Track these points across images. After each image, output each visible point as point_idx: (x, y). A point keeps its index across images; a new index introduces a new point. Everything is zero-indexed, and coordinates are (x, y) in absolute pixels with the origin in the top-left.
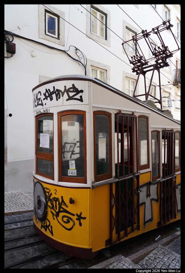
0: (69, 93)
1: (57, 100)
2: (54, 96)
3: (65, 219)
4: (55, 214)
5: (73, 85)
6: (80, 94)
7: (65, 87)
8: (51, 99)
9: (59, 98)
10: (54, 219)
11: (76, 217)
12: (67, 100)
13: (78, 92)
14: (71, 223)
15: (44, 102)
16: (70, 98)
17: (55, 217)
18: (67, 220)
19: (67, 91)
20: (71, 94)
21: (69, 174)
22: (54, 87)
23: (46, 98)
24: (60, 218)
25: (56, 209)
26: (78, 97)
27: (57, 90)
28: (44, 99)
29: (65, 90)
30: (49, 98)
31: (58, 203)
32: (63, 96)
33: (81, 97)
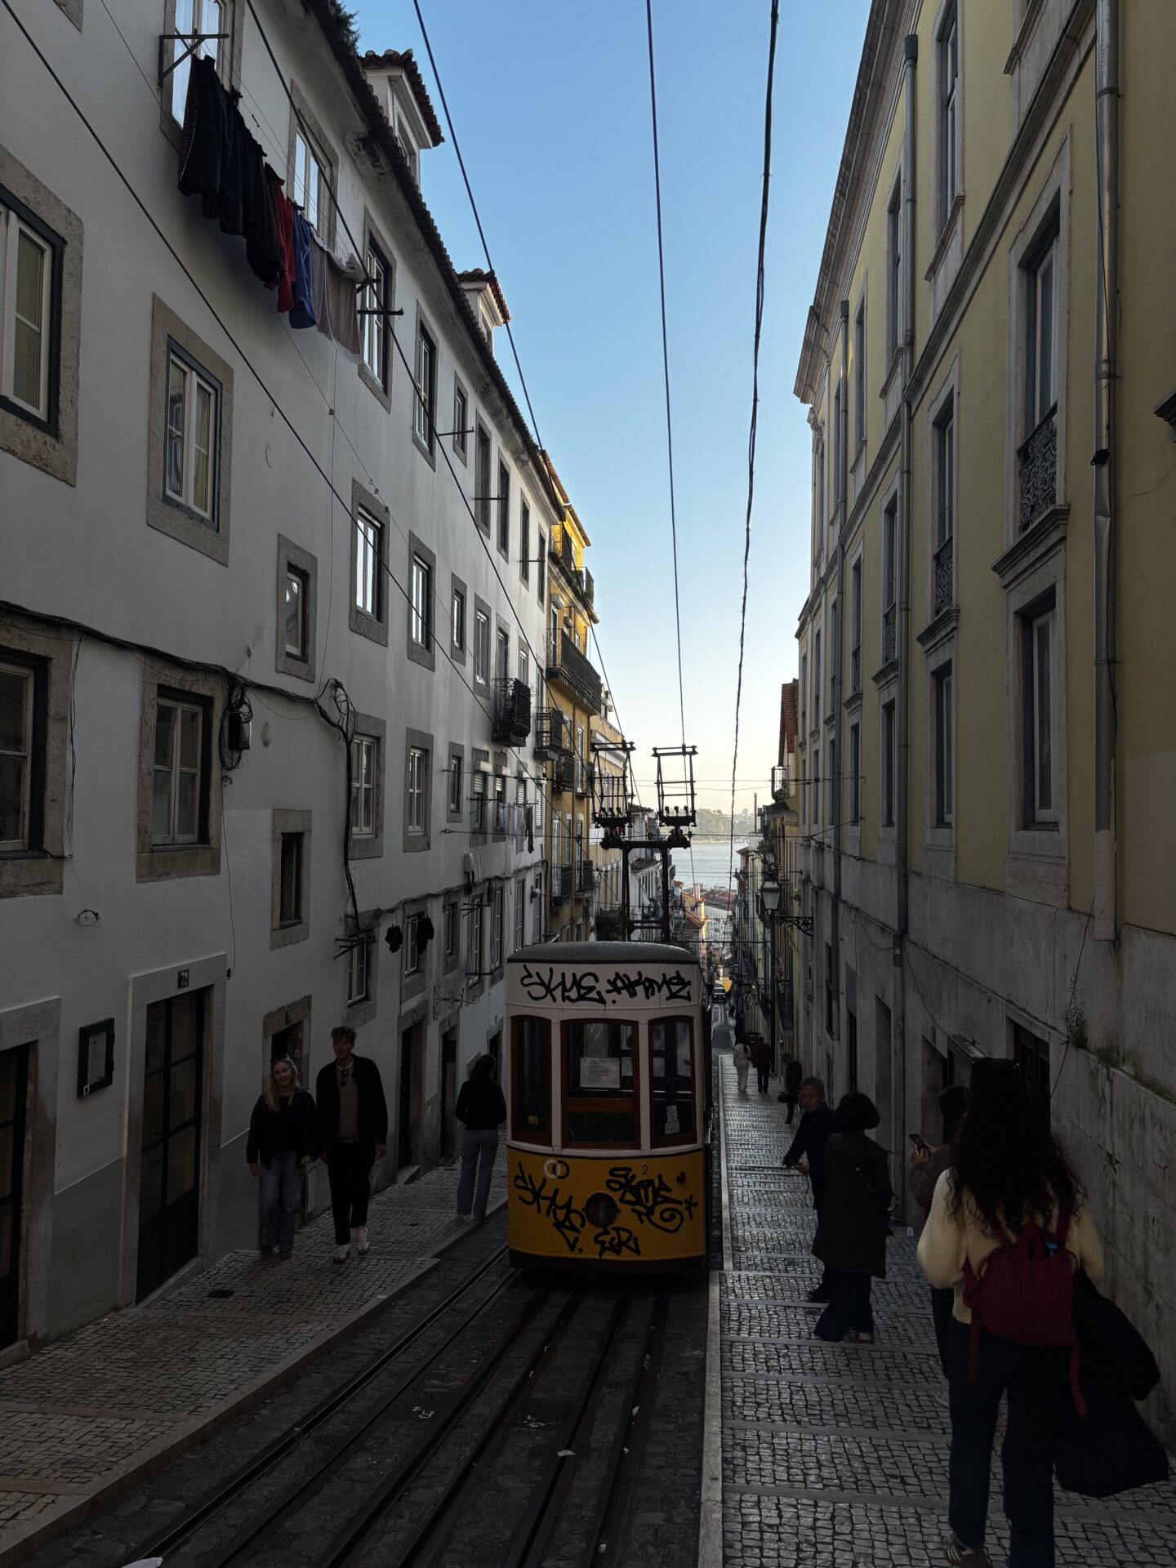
0: (672, 987)
1: (648, 997)
2: (640, 989)
3: (667, 1215)
4: (645, 1211)
5: (678, 972)
6: (687, 988)
7: (664, 975)
8: (633, 994)
9: (653, 994)
10: (642, 1222)
11: (685, 1205)
12: (668, 999)
13: (685, 984)
14: (678, 1218)
15: (608, 998)
16: (673, 996)
17: (644, 1218)
18: (671, 1215)
19: (667, 982)
20: (675, 988)
21: (667, 1132)
22: (640, 974)
23: (618, 990)
24: (656, 1218)
25: (647, 1201)
26: (684, 993)
27: (647, 979)
28: (608, 992)
29: (664, 981)
30: (624, 992)
31: (650, 1189)
32: (659, 991)
33: (688, 992)
